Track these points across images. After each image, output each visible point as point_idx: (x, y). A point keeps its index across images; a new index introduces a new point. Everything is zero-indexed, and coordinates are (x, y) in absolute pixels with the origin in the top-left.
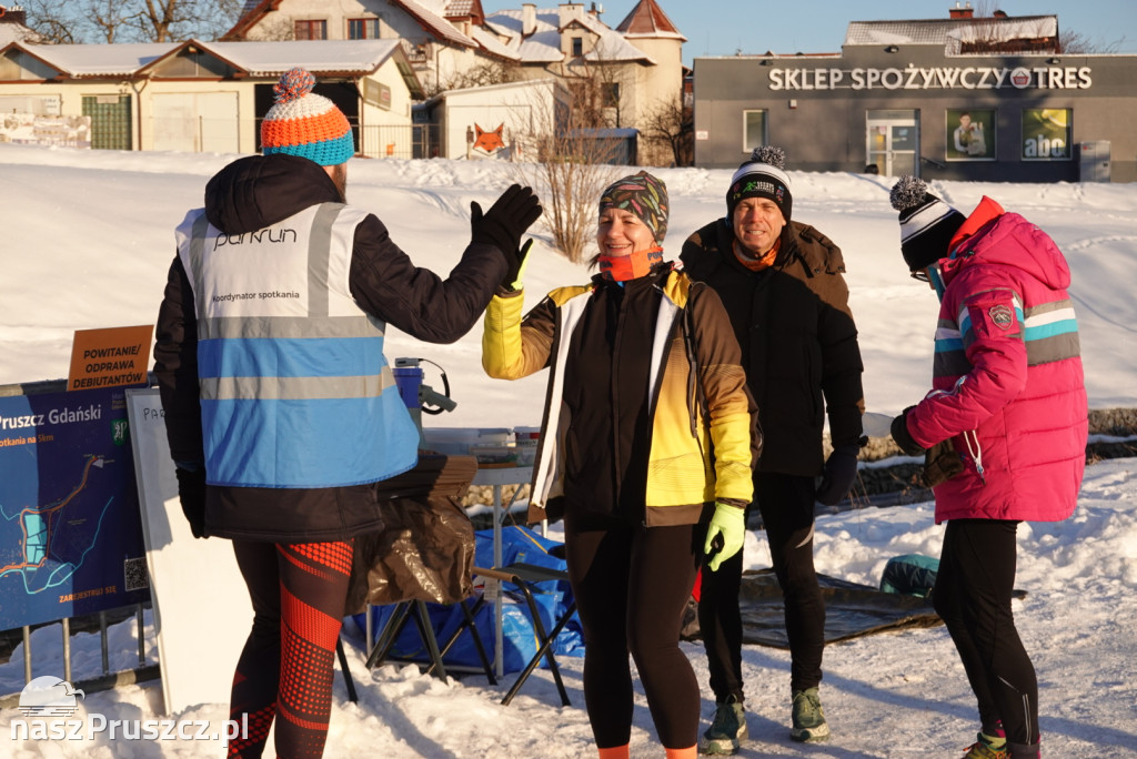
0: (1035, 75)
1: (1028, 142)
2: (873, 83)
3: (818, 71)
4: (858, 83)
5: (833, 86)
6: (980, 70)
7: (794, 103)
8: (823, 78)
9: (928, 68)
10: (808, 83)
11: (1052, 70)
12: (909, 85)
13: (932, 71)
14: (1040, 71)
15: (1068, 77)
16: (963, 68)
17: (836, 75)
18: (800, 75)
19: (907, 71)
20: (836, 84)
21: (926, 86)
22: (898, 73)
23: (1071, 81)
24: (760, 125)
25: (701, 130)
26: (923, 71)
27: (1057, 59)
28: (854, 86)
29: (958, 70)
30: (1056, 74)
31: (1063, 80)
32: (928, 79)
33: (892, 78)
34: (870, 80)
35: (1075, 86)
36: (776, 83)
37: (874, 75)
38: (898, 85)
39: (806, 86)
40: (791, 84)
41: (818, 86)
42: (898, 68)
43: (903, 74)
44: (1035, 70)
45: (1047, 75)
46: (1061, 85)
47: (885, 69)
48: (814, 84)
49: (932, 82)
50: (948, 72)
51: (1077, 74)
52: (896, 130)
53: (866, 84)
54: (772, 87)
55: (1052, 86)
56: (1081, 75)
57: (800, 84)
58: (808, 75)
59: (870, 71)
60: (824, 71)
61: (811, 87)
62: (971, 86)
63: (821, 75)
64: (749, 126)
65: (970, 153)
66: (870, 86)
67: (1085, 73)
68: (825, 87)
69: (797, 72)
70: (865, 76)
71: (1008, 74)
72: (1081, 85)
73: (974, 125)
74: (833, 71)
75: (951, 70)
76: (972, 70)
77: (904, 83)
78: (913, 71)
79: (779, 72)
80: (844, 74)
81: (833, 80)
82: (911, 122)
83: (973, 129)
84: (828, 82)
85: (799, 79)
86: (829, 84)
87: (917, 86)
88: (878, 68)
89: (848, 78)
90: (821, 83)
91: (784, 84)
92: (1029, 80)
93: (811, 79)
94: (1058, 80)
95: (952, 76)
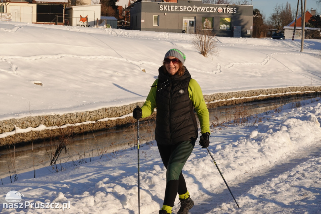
0: (224, 9)
1: (221, 26)
2: (185, 10)
3: (172, 6)
4: (181, 10)
5: (175, 10)
6: (210, 8)
7: (166, 14)
8: (173, 8)
9: (198, 7)
10: (169, 9)
11: (227, 8)
12: (193, 11)
13: (199, 7)
14: (225, 8)
15: (231, 10)
16: (206, 7)
17: (176, 7)
18: (167, 7)
19: (193, 7)
20: (176, 10)
21: (197, 11)
22: (191, 7)
23: (232, 11)
24: (157, 19)
25: (143, 20)
26: (197, 7)
27: (229, 6)
28: (180, 10)
29: (205, 7)
30: (228, 9)
31: (230, 11)
32: (198, 9)
33: (190, 9)
34: (184, 9)
35: (232, 12)
36: (161, 9)
37: (185, 8)
38: (191, 10)
39: (168, 10)
40: (165, 9)
41: (172, 10)
42: (191, 6)
43: (192, 8)
44: (223, 8)
45: (226, 9)
46: (229, 12)
47: (188, 6)
48: (171, 9)
49: (199, 10)
50: (203, 8)
51: (233, 10)
52: (190, 21)
53: (183, 10)
54: (160, 10)
55: (227, 12)
56: (234, 10)
57: (167, 9)
58: (169, 7)
59: (184, 7)
60: (173, 6)
61: (170, 10)
62: (208, 12)
63: (172, 7)
64: (154, 19)
65: (207, 28)
66: (184, 11)
67: (235, 9)
68: (173, 10)
69: (167, 6)
70: (183, 8)
71: (217, 9)
72: (234, 12)
73: (208, 21)
74: (175, 6)
75: (203, 7)
76: (208, 7)
77: (192, 10)
78: (194, 7)
79: (162, 6)
80: (178, 7)
81: (175, 9)
82: (194, 20)
83: (208, 22)
84: (174, 9)
85: (167, 8)
86: (174, 10)
87: (195, 11)
88: (186, 6)
89: (179, 8)
90: (172, 9)
91: (163, 9)
92: (222, 11)
93: (170, 8)
94: (229, 11)
95: (204, 8)
